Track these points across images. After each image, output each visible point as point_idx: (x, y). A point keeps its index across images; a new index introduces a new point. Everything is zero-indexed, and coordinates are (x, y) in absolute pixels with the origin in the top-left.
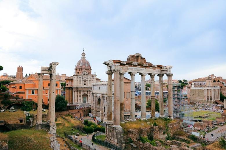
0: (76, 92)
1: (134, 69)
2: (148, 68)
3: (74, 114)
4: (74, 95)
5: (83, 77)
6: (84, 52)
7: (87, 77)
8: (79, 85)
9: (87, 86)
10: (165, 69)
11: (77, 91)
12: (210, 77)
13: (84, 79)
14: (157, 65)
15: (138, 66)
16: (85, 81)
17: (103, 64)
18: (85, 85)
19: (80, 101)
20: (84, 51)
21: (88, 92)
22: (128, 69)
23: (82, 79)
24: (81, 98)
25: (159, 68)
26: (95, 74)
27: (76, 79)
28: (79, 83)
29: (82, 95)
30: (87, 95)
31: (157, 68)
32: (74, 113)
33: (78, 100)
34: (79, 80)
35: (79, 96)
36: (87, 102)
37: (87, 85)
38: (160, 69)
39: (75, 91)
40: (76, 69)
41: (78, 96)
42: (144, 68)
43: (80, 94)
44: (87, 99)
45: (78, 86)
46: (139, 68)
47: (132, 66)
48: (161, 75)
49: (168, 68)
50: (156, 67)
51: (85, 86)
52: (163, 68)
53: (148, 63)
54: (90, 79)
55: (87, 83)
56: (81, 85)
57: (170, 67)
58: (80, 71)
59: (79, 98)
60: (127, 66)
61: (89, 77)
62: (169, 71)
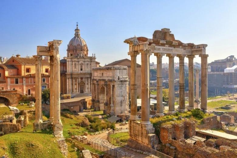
0: (70, 80)
1: (161, 49)
2: (177, 48)
3: (72, 108)
4: (68, 84)
5: (79, 60)
6: (77, 28)
7: (83, 60)
8: (74, 70)
9: (84, 72)
10: (198, 49)
11: (72, 78)
12: (229, 58)
13: (80, 62)
14: (188, 44)
15: (166, 45)
16: (82, 65)
17: (125, 42)
18: (81, 70)
19: (76, 91)
20: (77, 25)
21: (86, 79)
22: (154, 49)
23: (77, 63)
24: (77, 87)
25: (190, 47)
26: (94, 56)
27: (70, 62)
28: (74, 68)
29: (78, 84)
30: (85, 83)
31: (187, 48)
32: (71, 106)
33: (73, 90)
34: (74, 64)
35: (74, 84)
36: (84, 91)
37: (84, 70)
38: (191, 49)
39: (69, 78)
40: (69, 50)
41: (72, 85)
42: (173, 48)
43: (76, 81)
44: (84, 88)
45: (72, 71)
46: (167, 47)
47: (159, 46)
48: (191, 57)
49: (202, 48)
50: (187, 46)
51: (82, 72)
52: (195, 48)
53: (177, 41)
54: (87, 62)
55: (84, 68)
56: (77, 70)
57: (205, 46)
58: (74, 52)
59: (75, 87)
60: (154, 45)
61: (86, 60)
62: (203, 51)
